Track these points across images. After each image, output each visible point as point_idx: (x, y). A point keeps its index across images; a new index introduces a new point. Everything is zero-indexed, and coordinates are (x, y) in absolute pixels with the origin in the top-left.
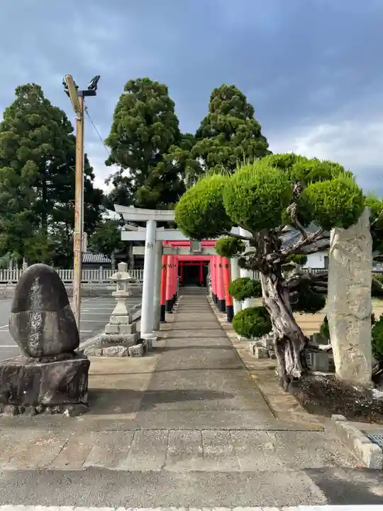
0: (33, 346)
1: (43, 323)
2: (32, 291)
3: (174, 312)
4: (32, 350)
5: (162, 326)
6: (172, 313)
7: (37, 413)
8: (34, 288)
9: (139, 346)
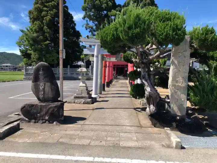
0: (41, 96)
1: (44, 87)
2: (40, 74)
3: (110, 87)
4: (41, 98)
5: (103, 92)
6: (109, 87)
7: (43, 123)
8: (41, 73)
9: (90, 100)
